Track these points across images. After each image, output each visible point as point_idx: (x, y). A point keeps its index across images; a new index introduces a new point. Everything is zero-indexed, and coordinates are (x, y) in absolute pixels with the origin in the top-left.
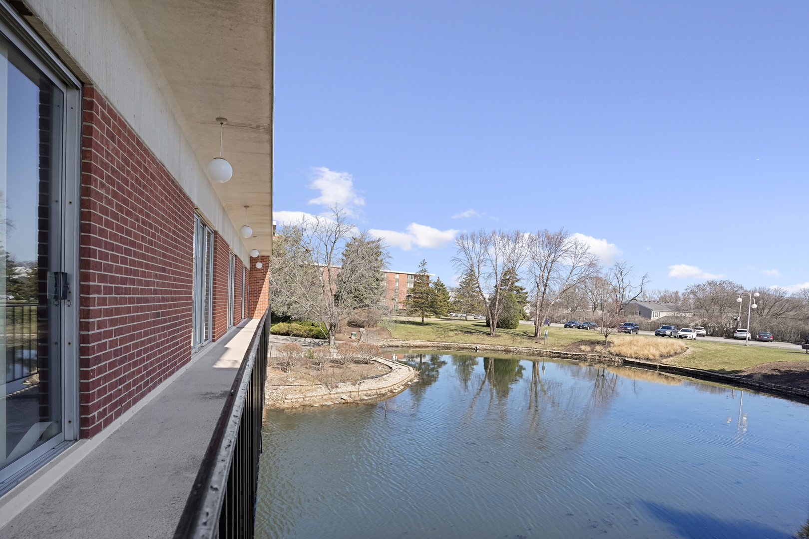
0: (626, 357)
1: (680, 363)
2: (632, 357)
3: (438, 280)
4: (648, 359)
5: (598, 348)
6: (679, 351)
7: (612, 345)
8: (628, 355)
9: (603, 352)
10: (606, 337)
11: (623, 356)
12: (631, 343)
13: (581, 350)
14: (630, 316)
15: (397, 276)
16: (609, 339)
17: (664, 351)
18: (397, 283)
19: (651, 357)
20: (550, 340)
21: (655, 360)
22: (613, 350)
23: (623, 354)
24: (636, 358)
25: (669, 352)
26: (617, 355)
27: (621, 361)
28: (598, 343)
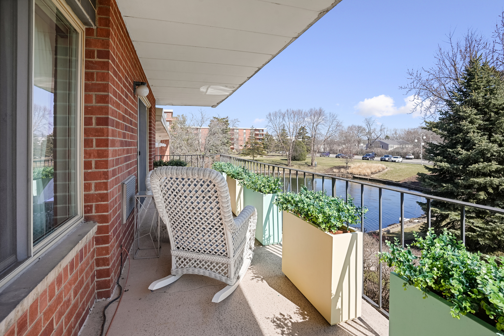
0: (355, 174)
1: (379, 176)
2: (358, 175)
3: (267, 133)
4: (365, 175)
5: (342, 170)
6: (381, 170)
7: (349, 168)
8: (356, 174)
9: (344, 172)
10: (347, 164)
11: (353, 174)
12: (359, 167)
13: (333, 172)
14: (375, 149)
15: (245, 131)
16: (349, 164)
17: (373, 170)
18: (245, 135)
19: (367, 174)
20: (319, 167)
21: (368, 175)
22: (349, 171)
23: (353, 173)
24: (360, 175)
25: (375, 171)
26: (351, 174)
27: (352, 177)
28: (343, 167)
